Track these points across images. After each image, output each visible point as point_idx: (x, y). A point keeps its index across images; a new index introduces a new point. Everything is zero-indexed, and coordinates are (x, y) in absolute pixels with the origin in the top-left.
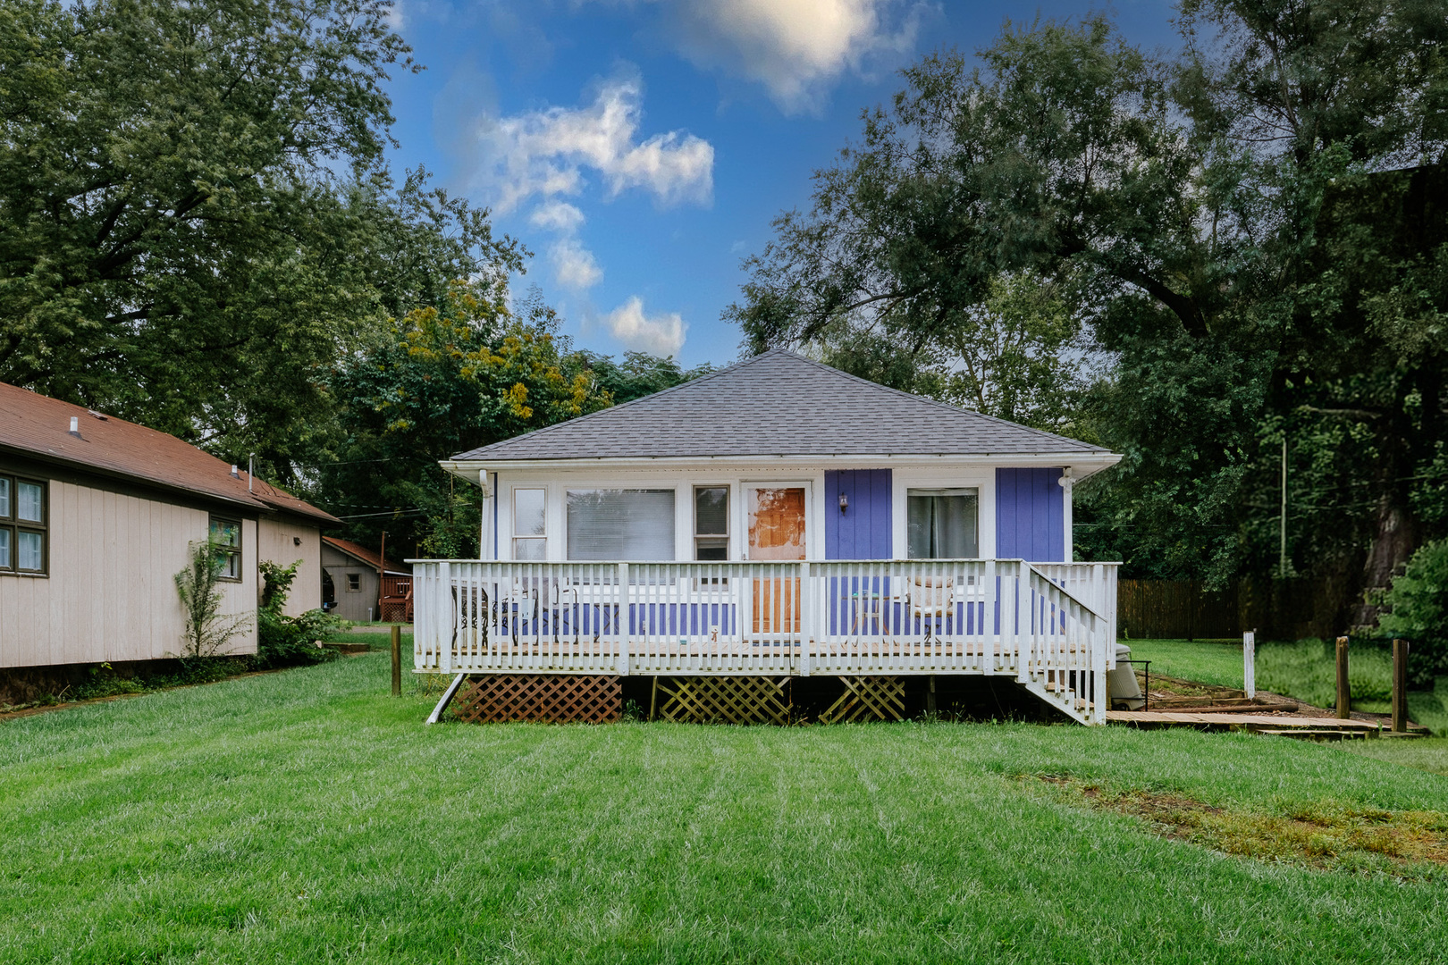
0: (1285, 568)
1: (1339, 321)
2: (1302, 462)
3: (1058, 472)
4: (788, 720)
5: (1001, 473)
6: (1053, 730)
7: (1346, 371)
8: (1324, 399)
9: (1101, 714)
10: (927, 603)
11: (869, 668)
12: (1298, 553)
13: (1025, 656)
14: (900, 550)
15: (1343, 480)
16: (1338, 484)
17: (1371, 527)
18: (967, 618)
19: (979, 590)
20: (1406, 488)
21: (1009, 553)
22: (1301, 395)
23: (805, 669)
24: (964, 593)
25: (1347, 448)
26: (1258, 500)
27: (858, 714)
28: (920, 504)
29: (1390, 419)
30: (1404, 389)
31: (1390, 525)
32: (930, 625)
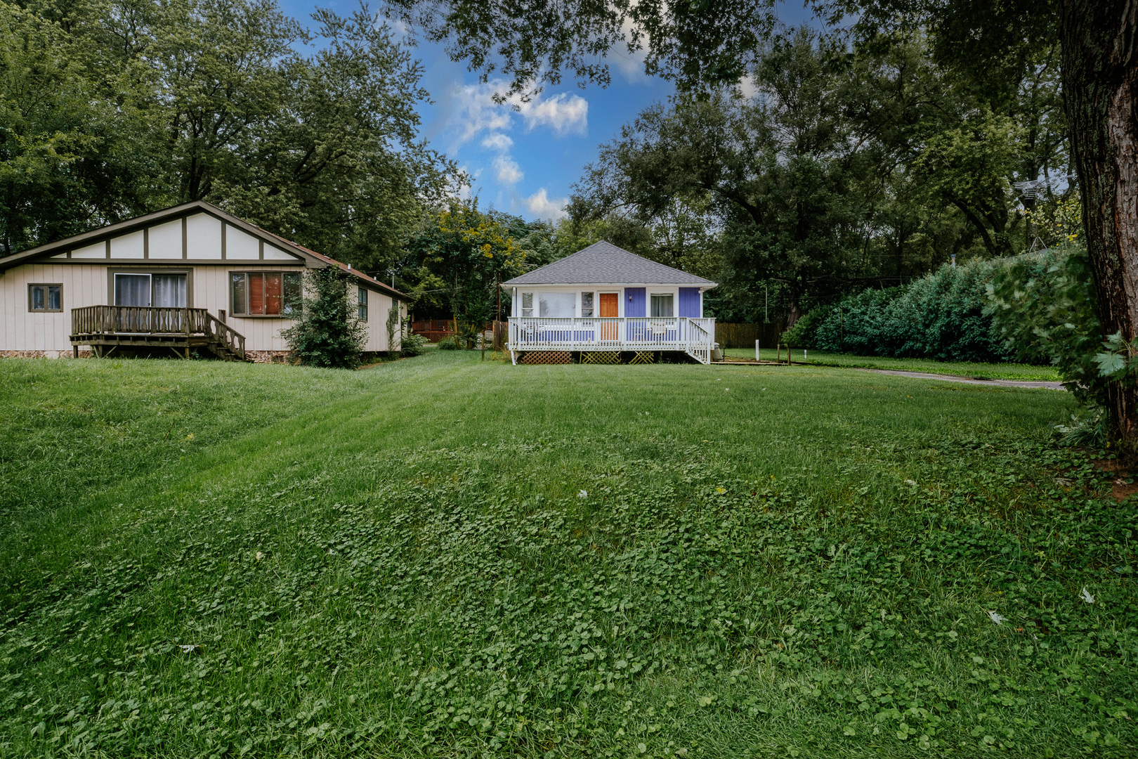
0: (767, 320)
1: (780, 256)
2: (771, 293)
3: (699, 289)
4: (621, 363)
5: (680, 289)
6: (696, 366)
7: (782, 270)
8: (777, 277)
9: (709, 362)
10: (658, 330)
11: (643, 348)
12: (770, 317)
13: (688, 346)
14: (648, 314)
15: (782, 298)
16: (780, 299)
17: (789, 311)
18: (671, 335)
19: (674, 327)
20: (798, 301)
21: (683, 314)
22: (771, 275)
23: (625, 349)
24: (670, 327)
25: (783, 290)
26: (760, 302)
27: (640, 362)
28: (655, 299)
29: (793, 283)
30: (797, 275)
31: (794, 310)
32: (660, 337)
